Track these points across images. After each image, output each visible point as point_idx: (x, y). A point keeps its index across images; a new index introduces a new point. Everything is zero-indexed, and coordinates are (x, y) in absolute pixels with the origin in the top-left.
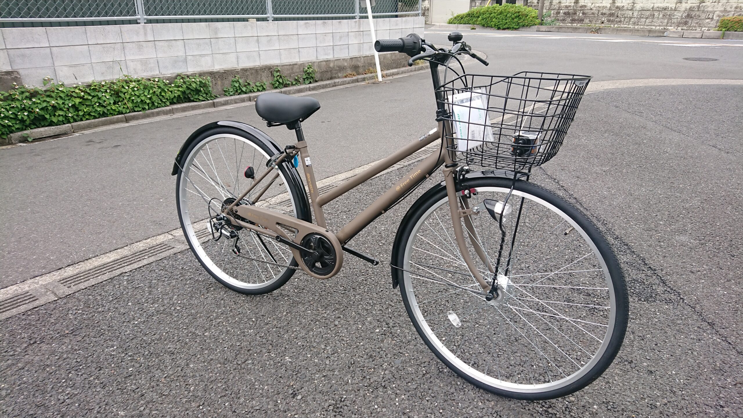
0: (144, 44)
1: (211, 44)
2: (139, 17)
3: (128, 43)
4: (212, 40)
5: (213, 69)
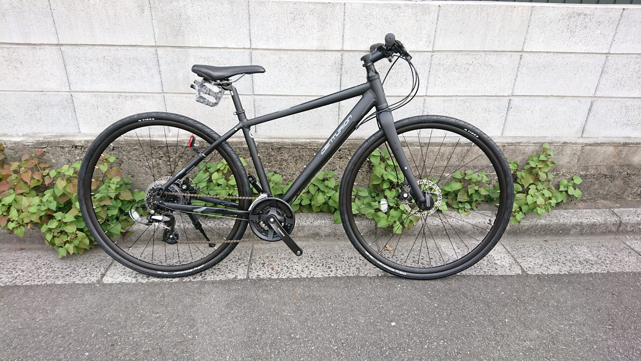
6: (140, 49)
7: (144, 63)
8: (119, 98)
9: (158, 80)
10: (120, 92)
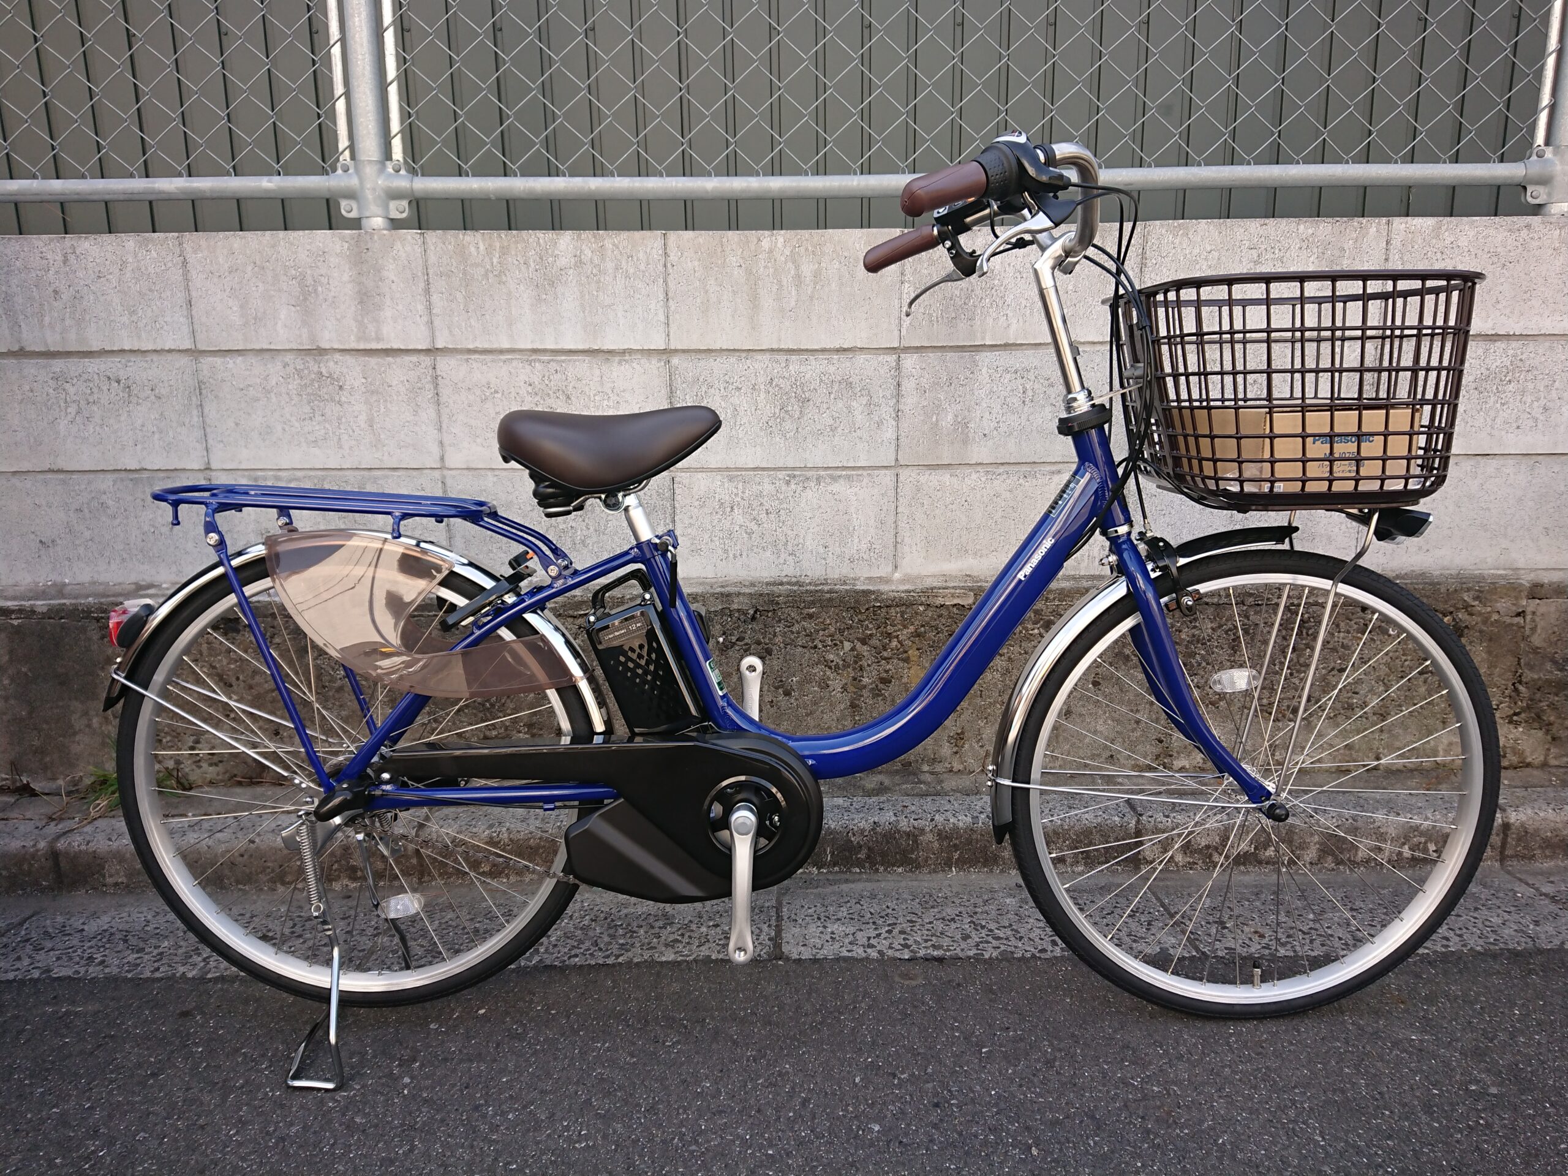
0: (352, 371)
1: (898, 395)
2: (353, 181)
3: (230, 362)
4: (910, 362)
5: (884, 571)
6: (861, 358)
7: (863, 392)
8: (788, 483)
9: (889, 434)
10: (794, 469)
